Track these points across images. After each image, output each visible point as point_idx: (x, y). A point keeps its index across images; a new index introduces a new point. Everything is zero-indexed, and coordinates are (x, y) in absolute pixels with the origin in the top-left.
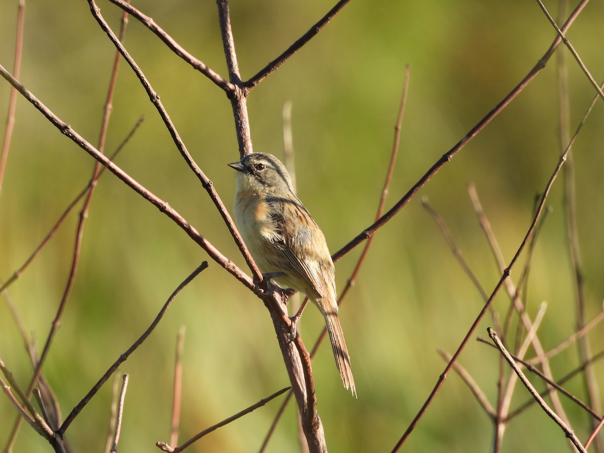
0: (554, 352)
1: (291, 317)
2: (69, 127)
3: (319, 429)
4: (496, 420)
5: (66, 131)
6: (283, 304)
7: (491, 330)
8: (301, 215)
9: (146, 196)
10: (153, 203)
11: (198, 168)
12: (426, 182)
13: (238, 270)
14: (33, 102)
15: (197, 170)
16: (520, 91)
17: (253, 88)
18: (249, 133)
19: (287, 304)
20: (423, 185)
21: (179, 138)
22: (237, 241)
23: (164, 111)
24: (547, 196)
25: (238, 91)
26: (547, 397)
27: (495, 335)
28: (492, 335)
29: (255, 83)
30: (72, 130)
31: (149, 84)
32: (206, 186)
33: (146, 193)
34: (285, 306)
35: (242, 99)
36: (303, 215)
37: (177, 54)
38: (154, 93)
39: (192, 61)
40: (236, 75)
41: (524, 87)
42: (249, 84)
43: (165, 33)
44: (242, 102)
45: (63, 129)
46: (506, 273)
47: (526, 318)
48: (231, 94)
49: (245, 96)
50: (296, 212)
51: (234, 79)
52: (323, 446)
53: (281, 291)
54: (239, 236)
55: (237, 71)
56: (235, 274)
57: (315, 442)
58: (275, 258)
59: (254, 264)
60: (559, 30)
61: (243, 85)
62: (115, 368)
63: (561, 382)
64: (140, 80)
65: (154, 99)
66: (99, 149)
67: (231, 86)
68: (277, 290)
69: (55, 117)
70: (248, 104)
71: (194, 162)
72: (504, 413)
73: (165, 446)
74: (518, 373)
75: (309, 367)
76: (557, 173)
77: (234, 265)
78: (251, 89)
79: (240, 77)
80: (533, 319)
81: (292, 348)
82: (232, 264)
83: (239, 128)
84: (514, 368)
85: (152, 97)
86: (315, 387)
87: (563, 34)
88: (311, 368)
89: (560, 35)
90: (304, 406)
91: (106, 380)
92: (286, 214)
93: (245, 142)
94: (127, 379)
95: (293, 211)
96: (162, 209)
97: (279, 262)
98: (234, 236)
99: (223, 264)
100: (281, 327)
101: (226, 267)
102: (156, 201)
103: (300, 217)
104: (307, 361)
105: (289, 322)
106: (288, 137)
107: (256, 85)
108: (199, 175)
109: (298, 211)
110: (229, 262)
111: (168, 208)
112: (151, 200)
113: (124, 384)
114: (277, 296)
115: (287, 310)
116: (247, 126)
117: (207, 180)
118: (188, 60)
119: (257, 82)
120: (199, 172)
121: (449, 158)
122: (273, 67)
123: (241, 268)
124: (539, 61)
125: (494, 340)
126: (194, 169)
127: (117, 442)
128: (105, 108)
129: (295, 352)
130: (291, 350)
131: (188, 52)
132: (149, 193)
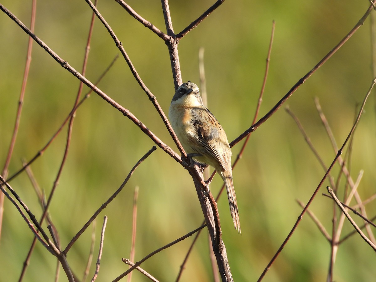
0: (368, 201)
1: (206, 181)
2: (67, 63)
3: (223, 250)
4: (332, 243)
5: (65, 66)
6: (201, 173)
7: (329, 188)
8: (212, 120)
9: (115, 106)
10: (119, 110)
11: (147, 88)
12: (289, 97)
13: (172, 152)
14: (44, 47)
15: (146, 89)
16: (347, 39)
17: (182, 38)
18: (179, 66)
19: (203, 173)
20: (288, 98)
21: (134, 70)
22: (171, 133)
23: (125, 53)
24: (364, 104)
25: (172, 40)
26: (364, 230)
27: (331, 191)
28: (330, 191)
29: (183, 35)
30: (69, 65)
31: (115, 36)
32: (152, 99)
33: (115, 104)
34: (202, 174)
35: (175, 45)
36: (213, 120)
37: (134, 17)
38: (119, 41)
39: (144, 22)
40: (171, 31)
41: (350, 37)
42: (179, 36)
43: (127, 4)
44: (175, 47)
45: (63, 64)
46: (339, 153)
47: (351, 180)
48: (168, 42)
49: (176, 43)
50: (209, 118)
51: (170, 33)
52: (226, 261)
53: (199, 165)
54: (172, 130)
55: (172, 28)
56: (170, 154)
57: (221, 258)
58: (196, 146)
59: (182, 148)
60: (372, 1)
61: (175, 37)
62: (99, 213)
63: (373, 220)
64: (110, 34)
65: (119, 45)
66: (82, 75)
67: (168, 37)
68: (197, 164)
69: (58, 57)
70: (178, 48)
71: (144, 84)
72: (337, 239)
73: (127, 261)
74: (346, 215)
75: (217, 212)
76: (371, 90)
77: (170, 149)
78: (180, 39)
79: (173, 32)
80: (355, 181)
81: (207, 200)
82: (169, 148)
83: (173, 63)
84: (344, 212)
85: (117, 44)
86: (221, 224)
87: (374, 4)
88: (218, 212)
89: (372, 4)
90: (214, 236)
91: (93, 220)
92: (203, 120)
93: (177, 72)
94: (106, 219)
95: (207, 117)
96: (125, 114)
97: (199, 149)
98: (169, 130)
99: (163, 148)
100: (199, 187)
101: (165, 150)
102: (121, 109)
103: (211, 121)
104: (216, 208)
105: (204, 184)
106: (202, 70)
107: (183, 36)
108: (147, 93)
109: (210, 117)
110: (167, 147)
111: (129, 113)
112: (118, 108)
113: (104, 222)
114: (197, 168)
115: (203, 177)
116: (178, 62)
117: (152, 95)
118: (141, 21)
119: (184, 35)
120: (147, 91)
121: (303, 82)
122: (194, 25)
123: (174, 151)
124: (359, 21)
125: (331, 194)
126: (144, 89)
127: (100, 258)
128: (86, 49)
129: (208, 202)
130: (206, 201)
131: (141, 16)
132: (116, 104)
